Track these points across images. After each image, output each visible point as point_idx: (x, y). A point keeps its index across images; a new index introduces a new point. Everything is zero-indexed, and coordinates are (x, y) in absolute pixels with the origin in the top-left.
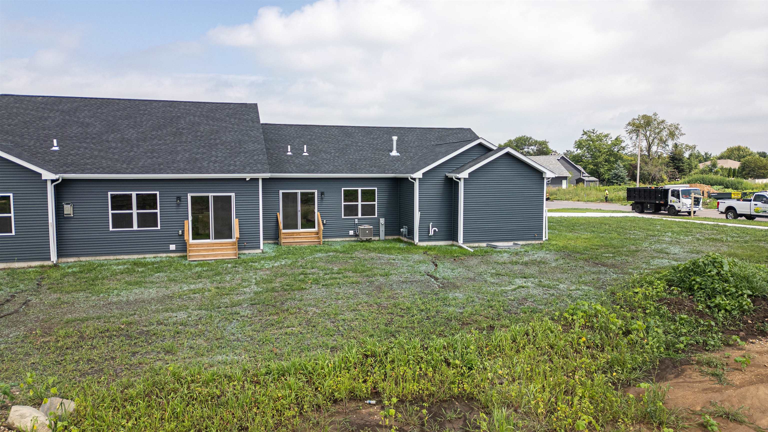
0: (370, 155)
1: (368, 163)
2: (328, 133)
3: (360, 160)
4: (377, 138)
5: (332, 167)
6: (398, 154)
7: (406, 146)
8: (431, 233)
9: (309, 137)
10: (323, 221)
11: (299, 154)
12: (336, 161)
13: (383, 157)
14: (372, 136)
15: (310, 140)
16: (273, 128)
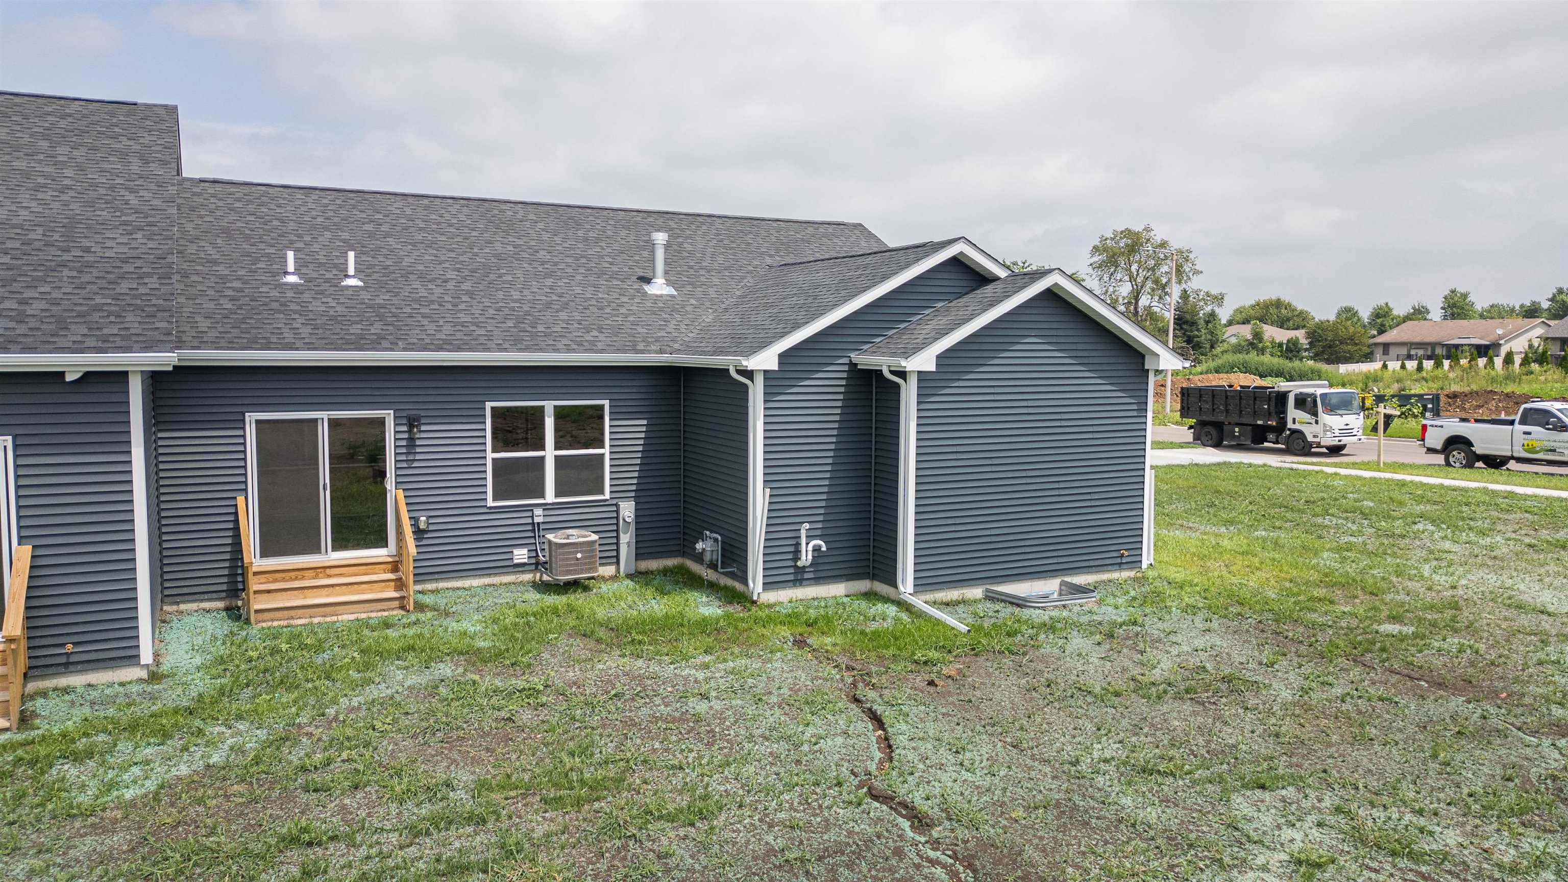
0: (578, 290)
1: (577, 316)
2: (434, 217)
3: (548, 305)
4: (598, 240)
5: (448, 329)
6: (670, 291)
7: (691, 267)
8: (806, 558)
9: (369, 227)
10: (415, 521)
11: (327, 281)
12: (462, 306)
13: (625, 299)
14: (580, 233)
15: (372, 235)
16: (237, 195)
